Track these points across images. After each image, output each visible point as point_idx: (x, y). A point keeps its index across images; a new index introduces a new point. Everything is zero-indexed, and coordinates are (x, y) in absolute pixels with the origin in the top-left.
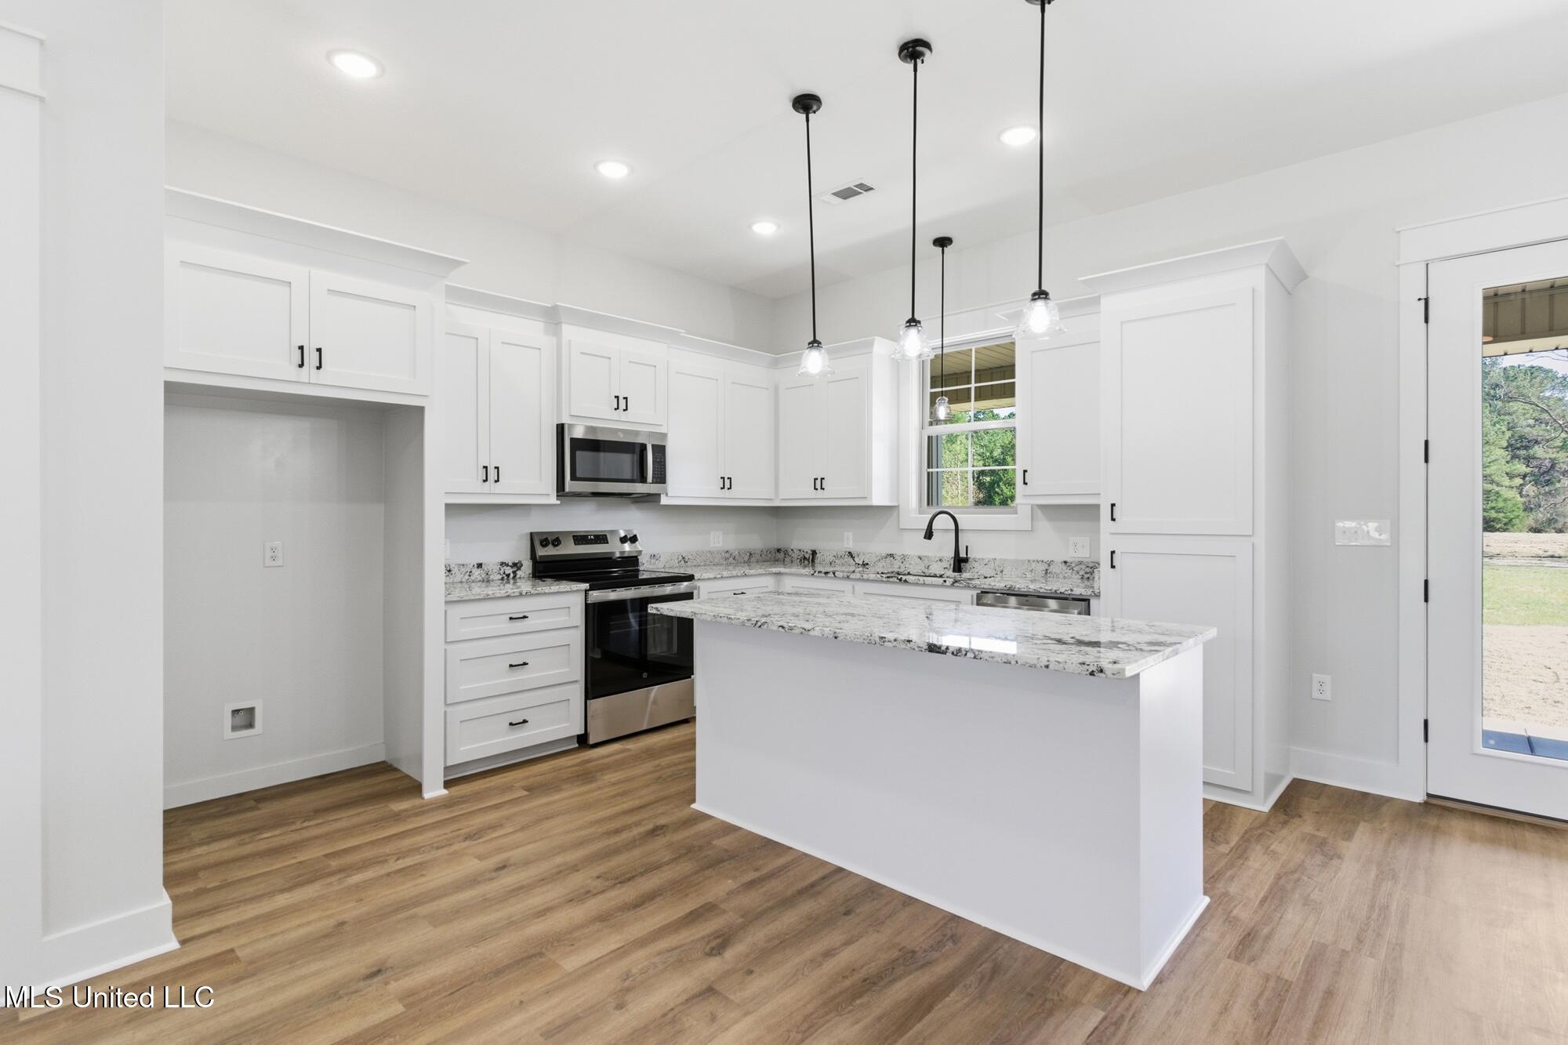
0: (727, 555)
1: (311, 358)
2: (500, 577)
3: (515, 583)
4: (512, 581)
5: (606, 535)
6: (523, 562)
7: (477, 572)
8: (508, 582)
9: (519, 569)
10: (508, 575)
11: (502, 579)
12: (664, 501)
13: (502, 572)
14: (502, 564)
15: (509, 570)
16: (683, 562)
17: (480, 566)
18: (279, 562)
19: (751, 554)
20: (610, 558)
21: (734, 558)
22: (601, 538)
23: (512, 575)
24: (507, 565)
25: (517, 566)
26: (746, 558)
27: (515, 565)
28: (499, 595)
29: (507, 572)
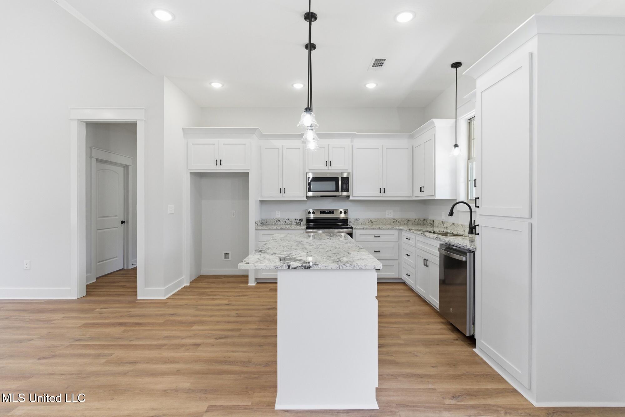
0: (394, 221)
1: (218, 163)
2: (295, 223)
3: (300, 226)
4: (299, 225)
5: (334, 211)
6: (303, 219)
7: (288, 221)
8: (298, 225)
9: (302, 221)
10: (298, 223)
11: (296, 224)
12: (351, 198)
13: (296, 222)
14: (296, 219)
15: (298, 221)
16: (371, 222)
17: (289, 219)
18: (235, 216)
19: (408, 221)
20: (337, 219)
21: (399, 222)
22: (332, 212)
23: (299, 223)
24: (298, 220)
25: (301, 220)
26: (406, 222)
27: (300, 220)
28: (274, 228)
29: (298, 222)
